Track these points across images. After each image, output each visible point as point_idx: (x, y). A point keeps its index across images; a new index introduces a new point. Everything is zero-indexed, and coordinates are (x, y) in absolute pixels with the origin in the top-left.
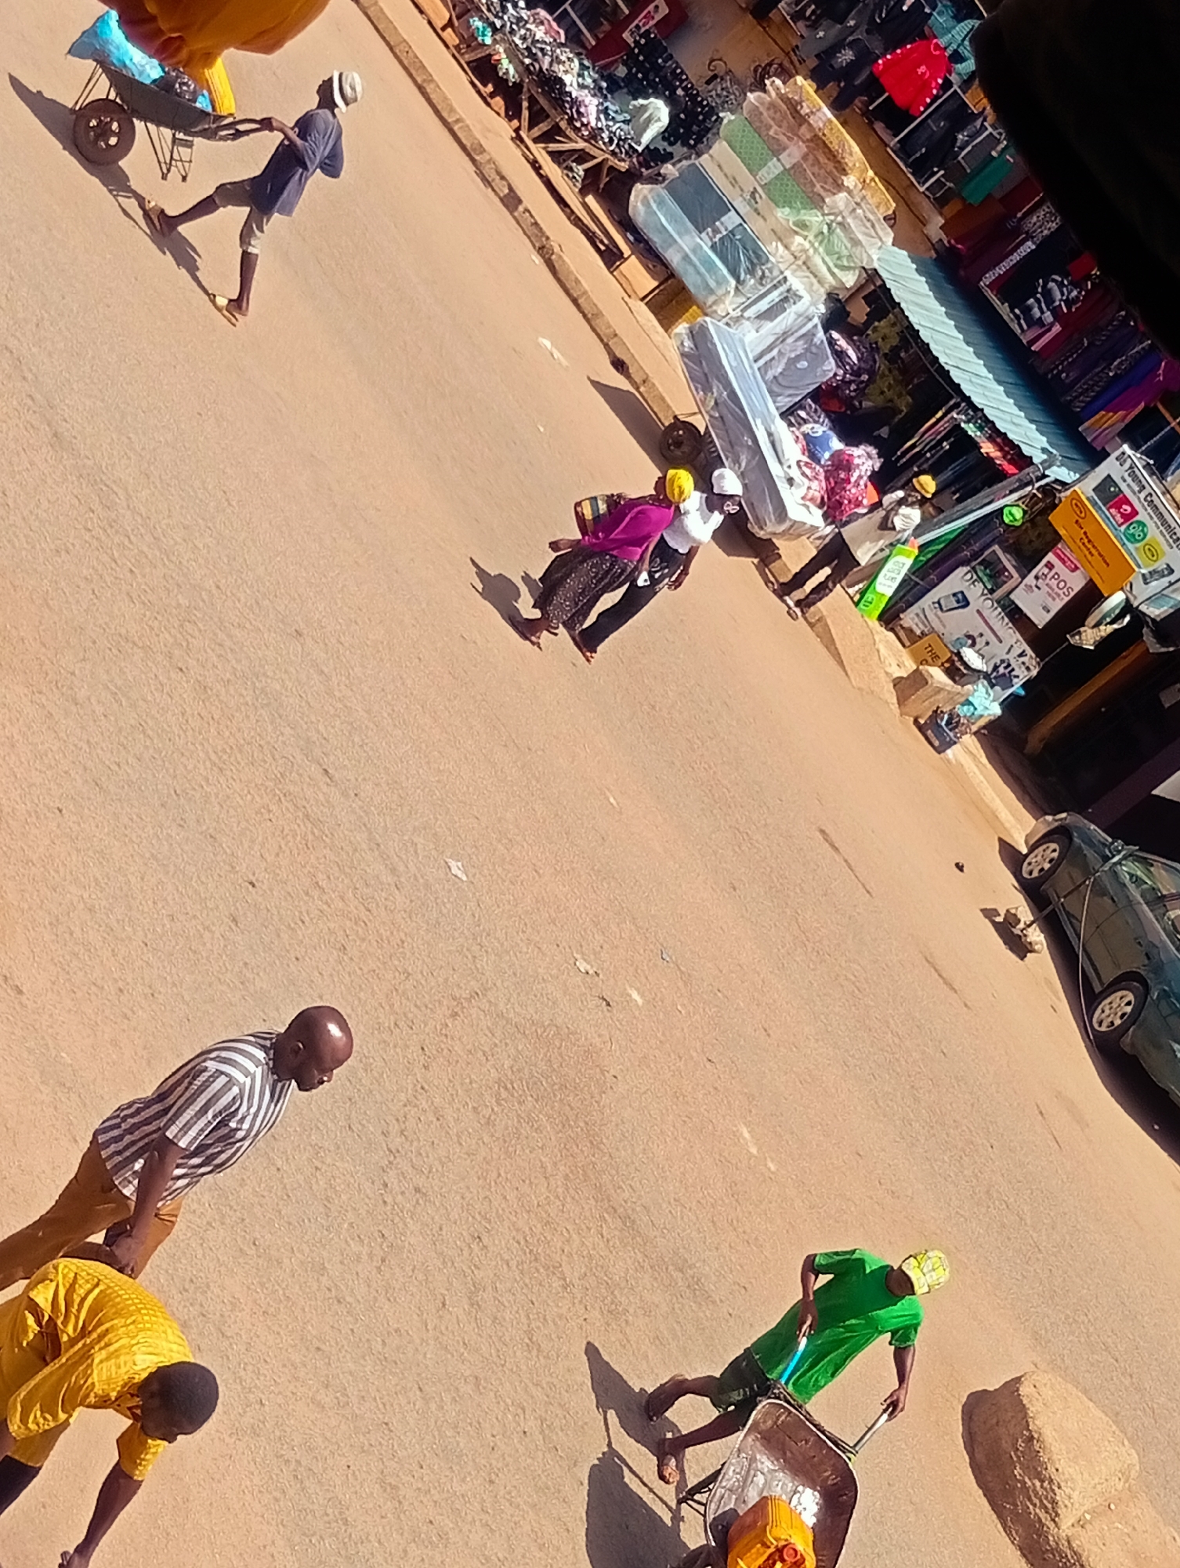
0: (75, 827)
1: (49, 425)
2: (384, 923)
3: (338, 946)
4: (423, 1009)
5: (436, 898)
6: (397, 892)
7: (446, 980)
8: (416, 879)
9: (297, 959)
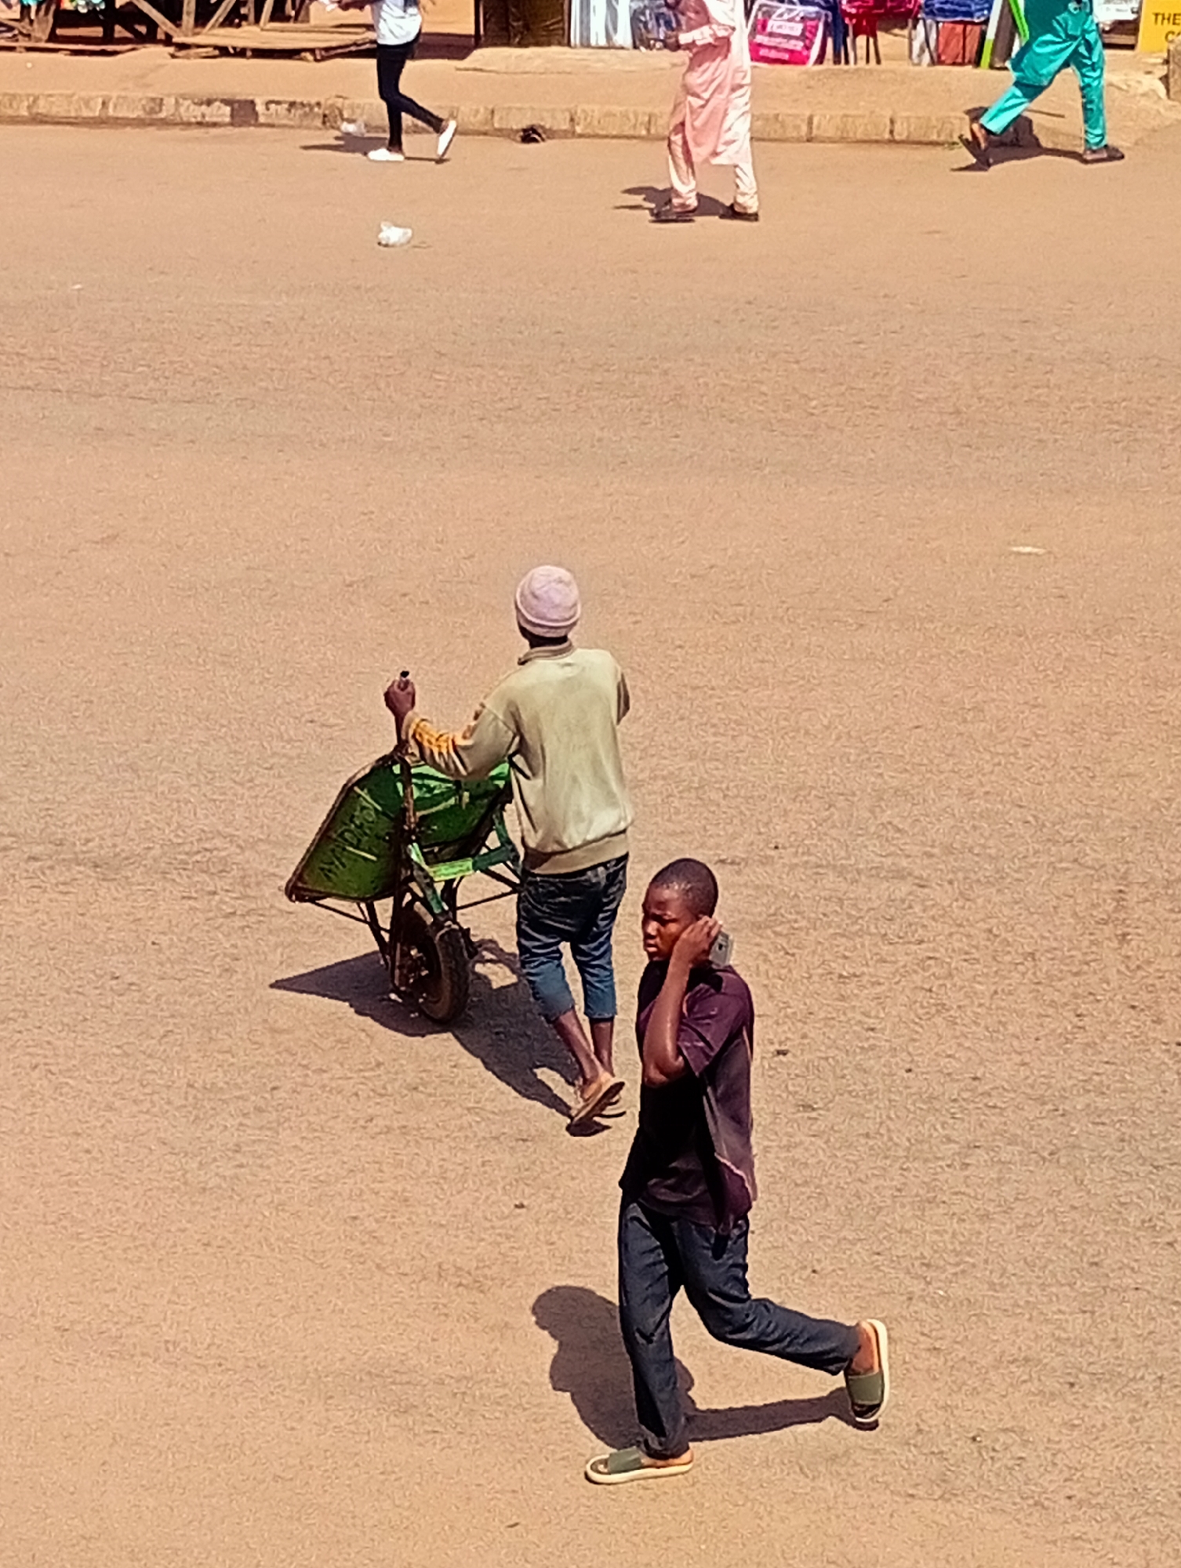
0: (554, 1205)
1: (79, 864)
2: (951, 935)
3: (933, 1010)
4: (1085, 968)
5: (970, 850)
6: (926, 890)
7: (1075, 914)
8: (931, 856)
9: (909, 1071)
